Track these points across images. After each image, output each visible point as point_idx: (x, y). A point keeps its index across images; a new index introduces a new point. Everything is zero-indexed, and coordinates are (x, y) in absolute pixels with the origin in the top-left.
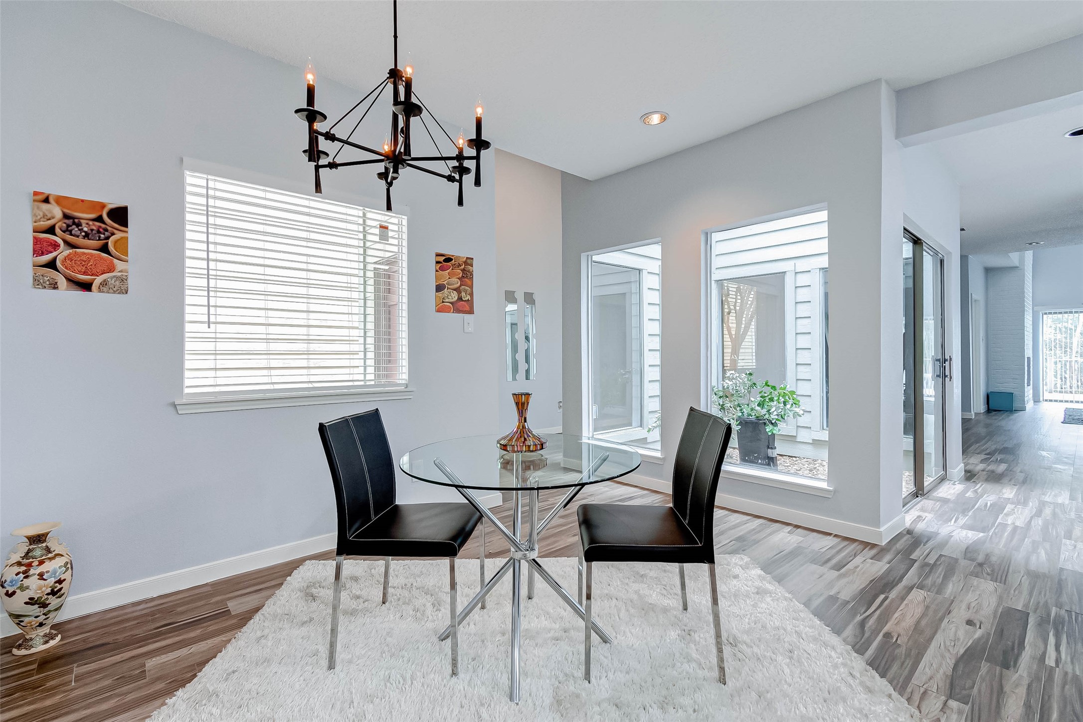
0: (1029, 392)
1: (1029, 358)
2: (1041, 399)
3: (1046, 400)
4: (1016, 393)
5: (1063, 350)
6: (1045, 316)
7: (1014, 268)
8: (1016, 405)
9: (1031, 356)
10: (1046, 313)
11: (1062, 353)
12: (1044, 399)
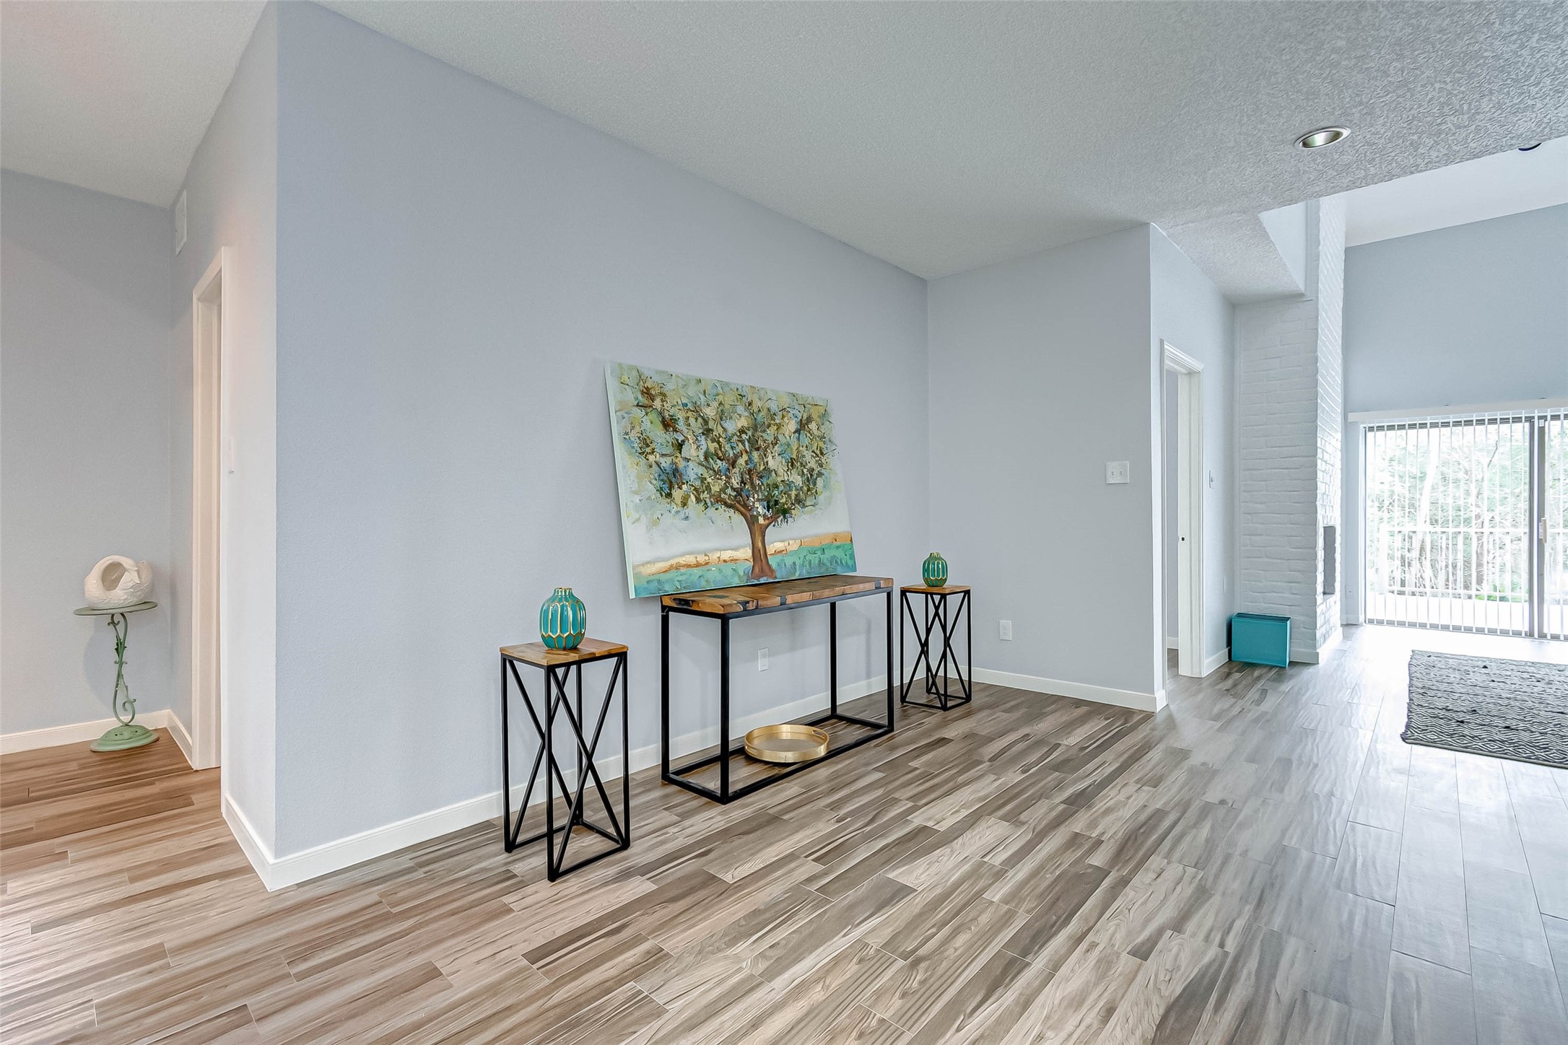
0: (1329, 610)
1: (1330, 531)
2: (1361, 618)
3: (1371, 621)
4: (1297, 617)
5: (1407, 512)
6: (1370, 435)
7: (1294, 298)
8: (1294, 650)
9: (1337, 522)
10: (1371, 429)
11: (1404, 517)
12: (1368, 617)
